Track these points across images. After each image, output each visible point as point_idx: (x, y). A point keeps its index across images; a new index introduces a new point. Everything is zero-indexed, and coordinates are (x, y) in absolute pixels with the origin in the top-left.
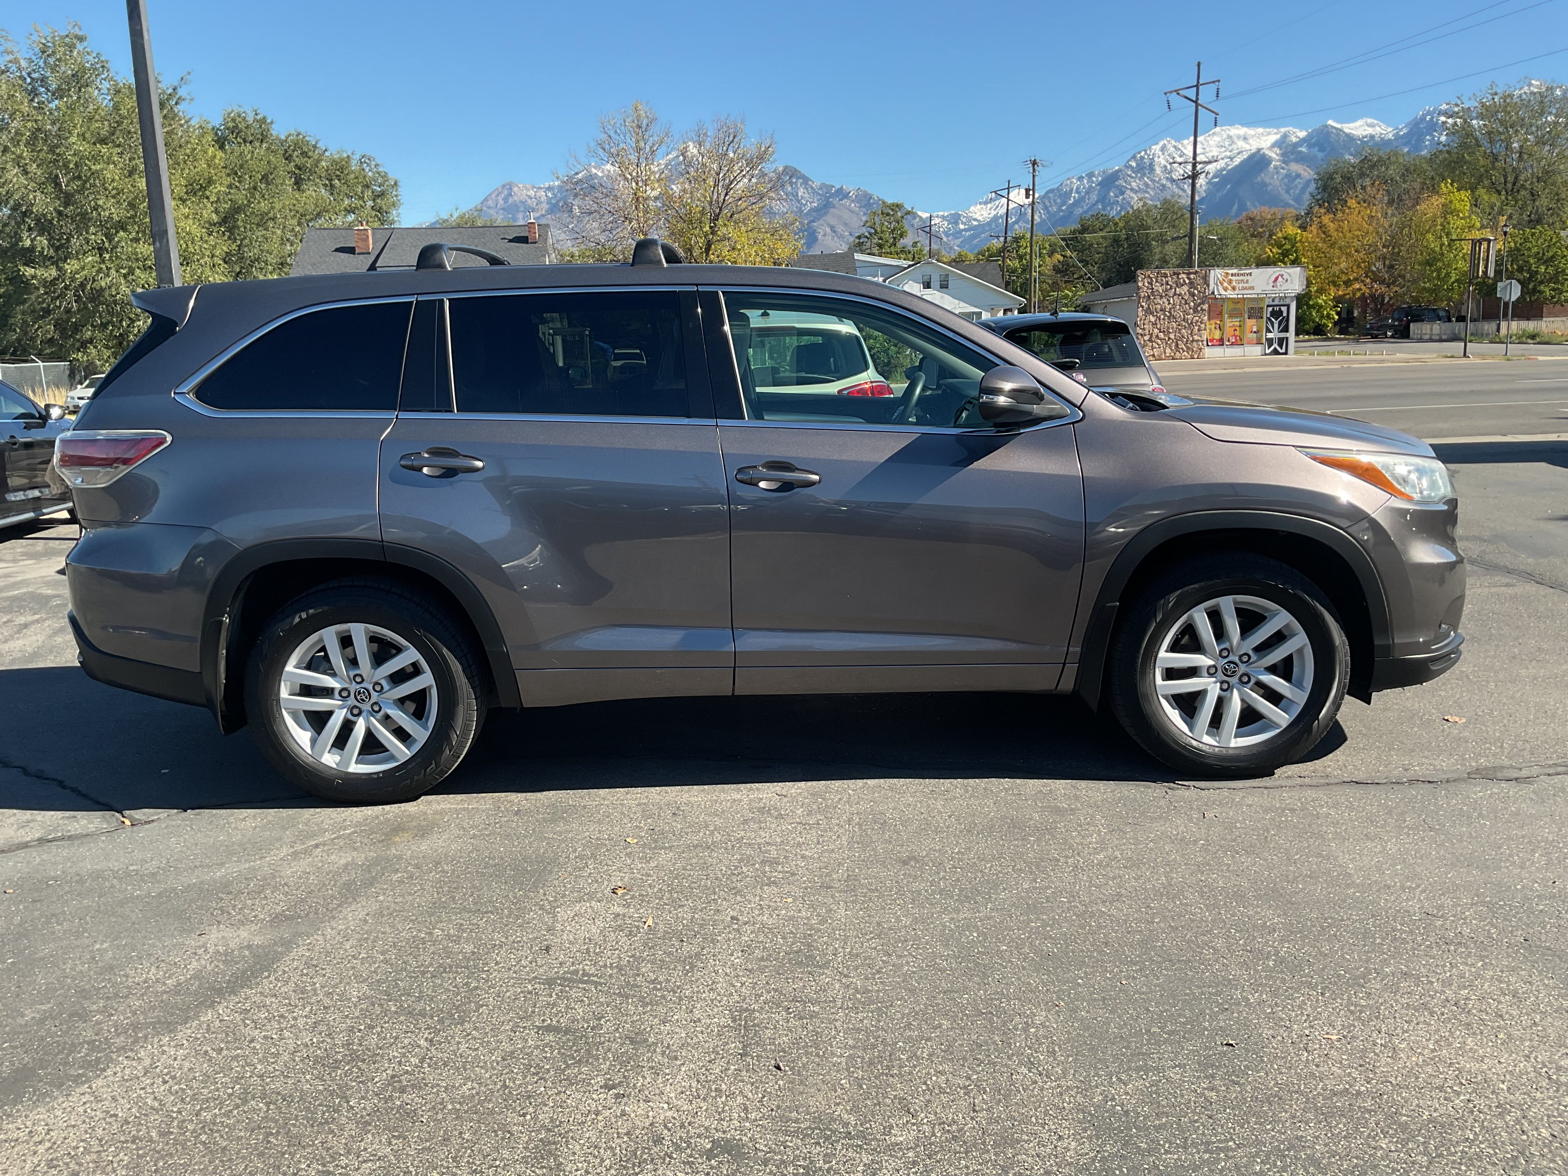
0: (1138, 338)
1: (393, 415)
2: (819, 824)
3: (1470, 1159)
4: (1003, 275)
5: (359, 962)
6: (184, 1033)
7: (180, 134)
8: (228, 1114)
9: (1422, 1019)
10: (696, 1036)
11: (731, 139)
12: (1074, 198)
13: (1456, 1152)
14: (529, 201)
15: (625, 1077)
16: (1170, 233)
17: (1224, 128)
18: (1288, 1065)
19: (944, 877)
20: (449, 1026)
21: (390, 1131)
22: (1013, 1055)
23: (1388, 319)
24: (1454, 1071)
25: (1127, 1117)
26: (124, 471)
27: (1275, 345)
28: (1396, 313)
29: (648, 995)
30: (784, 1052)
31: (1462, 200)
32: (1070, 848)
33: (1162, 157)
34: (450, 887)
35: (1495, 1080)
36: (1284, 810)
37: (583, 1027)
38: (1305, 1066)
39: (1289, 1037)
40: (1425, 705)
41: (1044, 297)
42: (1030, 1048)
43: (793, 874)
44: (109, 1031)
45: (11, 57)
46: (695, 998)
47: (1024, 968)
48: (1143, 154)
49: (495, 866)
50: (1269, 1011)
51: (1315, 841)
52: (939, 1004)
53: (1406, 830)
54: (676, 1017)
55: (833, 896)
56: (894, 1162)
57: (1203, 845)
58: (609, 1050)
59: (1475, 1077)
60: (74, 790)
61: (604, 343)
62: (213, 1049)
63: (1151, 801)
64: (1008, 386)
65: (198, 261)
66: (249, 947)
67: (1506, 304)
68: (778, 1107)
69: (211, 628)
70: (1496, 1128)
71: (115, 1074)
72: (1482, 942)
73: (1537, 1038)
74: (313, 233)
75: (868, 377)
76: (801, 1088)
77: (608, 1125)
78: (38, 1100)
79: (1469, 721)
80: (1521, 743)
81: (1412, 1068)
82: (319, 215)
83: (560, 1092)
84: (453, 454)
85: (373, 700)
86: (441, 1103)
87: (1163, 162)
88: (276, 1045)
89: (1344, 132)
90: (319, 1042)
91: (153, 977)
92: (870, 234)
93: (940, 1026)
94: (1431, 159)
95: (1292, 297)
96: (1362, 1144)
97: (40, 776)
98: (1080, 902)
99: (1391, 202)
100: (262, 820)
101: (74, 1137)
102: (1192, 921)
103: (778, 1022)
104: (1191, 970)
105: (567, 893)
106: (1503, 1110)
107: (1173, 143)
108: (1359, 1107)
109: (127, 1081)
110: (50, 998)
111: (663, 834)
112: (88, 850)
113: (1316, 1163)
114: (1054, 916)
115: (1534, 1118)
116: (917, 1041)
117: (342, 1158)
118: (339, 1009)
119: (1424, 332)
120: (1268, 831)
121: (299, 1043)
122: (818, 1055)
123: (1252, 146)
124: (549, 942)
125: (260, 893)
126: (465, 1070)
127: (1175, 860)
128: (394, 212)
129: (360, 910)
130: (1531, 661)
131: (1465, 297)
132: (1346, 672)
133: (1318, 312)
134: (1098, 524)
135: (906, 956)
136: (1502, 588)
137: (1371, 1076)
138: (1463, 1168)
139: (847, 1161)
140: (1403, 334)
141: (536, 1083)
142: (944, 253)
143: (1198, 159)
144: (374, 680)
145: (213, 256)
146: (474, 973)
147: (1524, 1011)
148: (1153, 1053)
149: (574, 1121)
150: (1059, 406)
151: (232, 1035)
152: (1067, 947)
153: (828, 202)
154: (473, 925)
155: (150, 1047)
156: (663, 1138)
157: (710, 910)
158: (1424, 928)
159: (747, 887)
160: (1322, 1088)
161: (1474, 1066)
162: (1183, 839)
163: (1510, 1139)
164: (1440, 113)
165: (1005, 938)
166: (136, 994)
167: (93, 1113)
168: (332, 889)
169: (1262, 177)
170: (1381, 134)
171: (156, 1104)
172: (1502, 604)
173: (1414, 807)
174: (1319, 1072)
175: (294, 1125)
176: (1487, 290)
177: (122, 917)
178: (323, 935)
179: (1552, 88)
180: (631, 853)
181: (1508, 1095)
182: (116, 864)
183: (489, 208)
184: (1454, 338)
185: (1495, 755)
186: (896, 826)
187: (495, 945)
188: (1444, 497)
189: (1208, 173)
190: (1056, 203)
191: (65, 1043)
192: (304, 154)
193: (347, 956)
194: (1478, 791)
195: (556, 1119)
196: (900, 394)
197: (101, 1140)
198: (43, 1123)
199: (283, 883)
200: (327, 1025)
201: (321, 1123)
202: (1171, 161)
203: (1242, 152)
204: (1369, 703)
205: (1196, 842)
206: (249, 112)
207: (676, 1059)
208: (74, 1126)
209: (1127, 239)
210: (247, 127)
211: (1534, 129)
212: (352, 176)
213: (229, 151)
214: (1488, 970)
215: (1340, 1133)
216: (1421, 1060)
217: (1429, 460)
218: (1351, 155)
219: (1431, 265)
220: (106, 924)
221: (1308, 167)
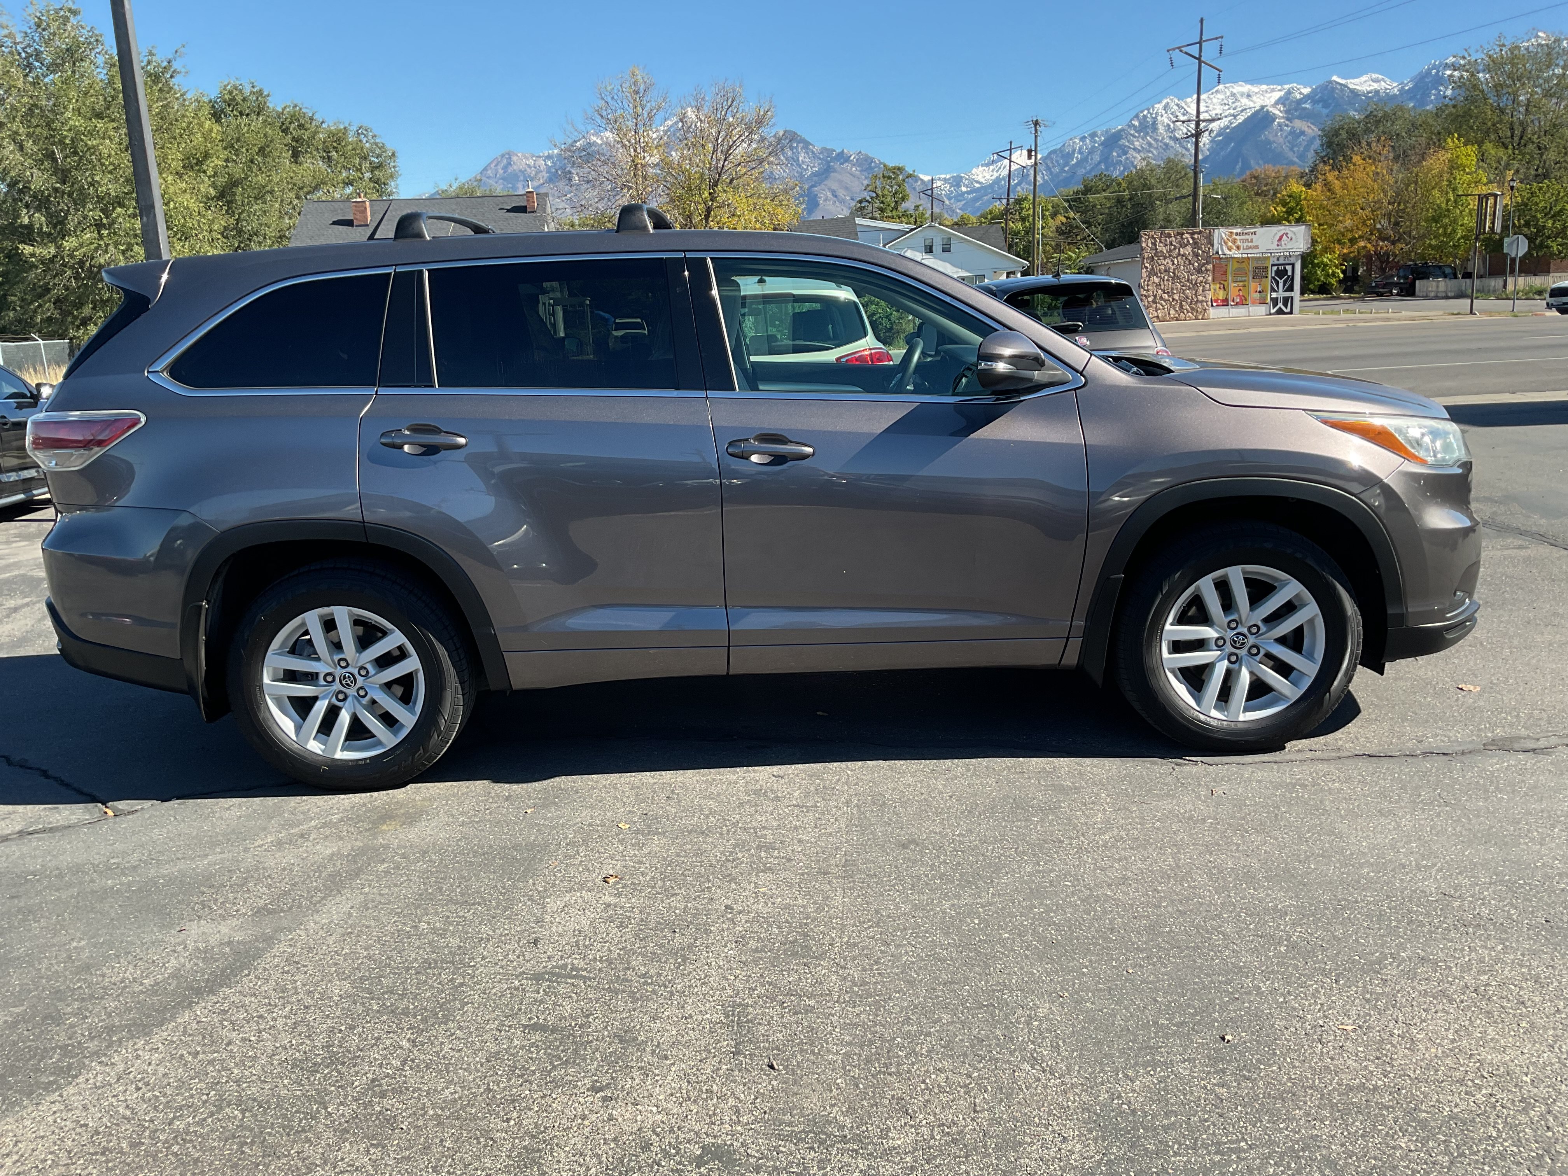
0: (1142, 300)
1: (371, 391)
2: (816, 806)
3: (1494, 1158)
4: (1006, 238)
5: (342, 958)
6: (160, 1035)
7: (176, 108)
8: (201, 1123)
9: (1440, 1007)
10: (687, 1033)
11: (729, 104)
12: (1077, 158)
13: (1479, 1151)
14: (528, 170)
15: (613, 1078)
16: (1174, 193)
17: (1227, 85)
18: (1302, 1058)
19: (945, 861)
20: (432, 1025)
21: (368, 1139)
22: (1015, 1050)
23: (1393, 276)
24: (1475, 1063)
25: (1134, 1116)
26: (97, 452)
27: (1280, 305)
28: (1401, 271)
29: (639, 990)
30: (779, 1050)
31: (1468, 154)
32: (1074, 829)
33: (1165, 115)
34: (437, 878)
35: (1518, 1072)
36: (1294, 785)
37: (570, 1025)
38: (1320, 1059)
39: (1302, 1027)
40: (1438, 673)
41: (1048, 259)
42: (1033, 1043)
43: (789, 860)
44: (83, 1035)
45: (6, 32)
46: (686, 993)
47: (1027, 957)
48: (1145, 112)
49: (484, 854)
50: (1281, 1000)
51: (1327, 819)
52: (939, 997)
53: (1421, 805)
54: (667, 1013)
55: (830, 883)
56: (891, 1167)
57: (1211, 823)
58: (597, 1050)
59: (1497, 1069)
60: (56, 779)
61: (606, 312)
62: (189, 1053)
63: (1157, 778)
64: (1007, 352)
65: (196, 235)
66: (229, 943)
67: (1513, 260)
68: (772, 1109)
69: (190, 614)
70: (1520, 1124)
71: (87, 1080)
72: (1502, 924)
73: (1561, 1026)
74: (310, 206)
75: (867, 344)
76: (795, 1089)
77: (595, 1131)
78: (7, 1110)
79: (1483, 690)
80: (1538, 712)
81: (1431, 1061)
82: (316, 188)
83: (545, 1096)
84: (435, 431)
85: (358, 685)
86: (422, 1109)
87: (1166, 121)
88: (254, 1048)
89: (1348, 88)
90: (298, 1044)
91: (130, 976)
92: (872, 198)
93: (940, 1019)
94: (1436, 114)
95: (1297, 256)
96: (1380, 1143)
97: (23, 766)
98: (1085, 886)
99: (1396, 159)
100: (247, 808)
101: (43, 1148)
102: (1201, 904)
103: (772, 1017)
104: (1200, 957)
105: (557, 882)
106: (1527, 1105)
107: (1177, 101)
108: (1377, 1103)
109: (99, 1088)
110: (24, 1000)
111: (656, 819)
112: (69, 843)
113: (1331, 1163)
114: (1057, 901)
115: (1560, 1113)
116: (916, 1036)
117: (318, 1168)
118: (320, 1008)
119: (1430, 289)
120: (1278, 808)
121: (278, 1045)
122: (813, 1052)
123: (1257, 103)
124: (538, 935)
125: (242, 886)
126: (448, 1072)
127: (1182, 840)
128: (392, 184)
129: (344, 903)
130: (1546, 626)
131: (1471, 253)
132: (1358, 643)
133: (1323, 270)
134: (1102, 493)
135: (905, 945)
136: (1515, 551)
137: (1389, 1069)
138: (1486, 1168)
139: (842, 1167)
140: (1408, 291)
141: (521, 1086)
142: (946, 216)
143: (1202, 117)
144: (360, 664)
145: (211, 231)
146: (460, 968)
147: (1547, 997)
148: (1161, 1047)
149: (559, 1127)
150: (1060, 372)
151: (209, 1037)
152: (1071, 934)
153: (829, 166)
154: (460, 917)
155: (124, 1051)
156: (651, 1144)
157: (704, 898)
158: (1441, 909)
159: (742, 874)
160: (1337, 1083)
161: (1496, 1058)
162: (1191, 818)
163: (1534, 1136)
164: (1447, 67)
165: (1007, 925)
166: (112, 994)
167: (63, 1123)
168: (316, 881)
169: (1267, 135)
170: (1386, 89)
171: (128, 1113)
172: (1514, 567)
173: (1428, 781)
174: (1334, 1066)
175: (270, 1134)
176: (1494, 246)
177: (101, 913)
178: (307, 930)
179: (1559, 40)
180: (624, 839)
181: (1531, 1088)
182: (97, 857)
183: (489, 178)
184: (1460, 295)
185: (1511, 725)
186: (895, 807)
187: (482, 939)
188: (1459, 460)
189: (1212, 131)
190: (1059, 164)
191: (37, 1048)
192: (301, 126)
193: (330, 952)
194: (1495, 763)
195: (541, 1125)
196: (897, 361)
197: (69, 1152)
198: (11, 1134)
199: (266, 874)
200: (307, 1026)
201: (297, 1131)
202: (1175, 119)
203: (1245, 109)
204: (1382, 674)
205: (1204, 820)
206: (246, 85)
207: (666, 1058)
208: (42, 1137)
209: (1130, 199)
210: (244, 100)
211: (1541, 81)
212: (350, 147)
213: (225, 124)
214: (1508, 953)
215: (1356, 1131)
216: (1440, 1051)
217: (1442, 422)
218: (1356, 111)
219: (1437, 222)
220: (84, 921)
221: (1312, 123)
